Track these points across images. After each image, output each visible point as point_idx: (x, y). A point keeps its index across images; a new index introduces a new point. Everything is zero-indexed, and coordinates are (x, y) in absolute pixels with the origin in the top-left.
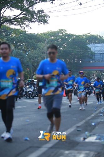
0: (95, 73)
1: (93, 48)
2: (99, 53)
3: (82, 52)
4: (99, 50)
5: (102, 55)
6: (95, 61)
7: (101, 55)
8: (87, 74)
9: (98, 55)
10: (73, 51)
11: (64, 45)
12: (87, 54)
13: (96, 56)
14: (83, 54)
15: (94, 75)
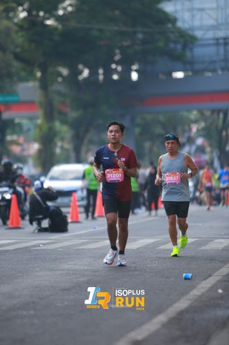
0: (196, 122)
1: (187, 15)
2: (210, 35)
3: (140, 36)
4: (211, 22)
5: (226, 44)
6: (196, 72)
7: (217, 44)
8: (164, 126)
9: (209, 45)
10: (101, 31)
11: (65, 9)
12: (161, 44)
13: (198, 52)
14: (144, 42)
15: (194, 128)
